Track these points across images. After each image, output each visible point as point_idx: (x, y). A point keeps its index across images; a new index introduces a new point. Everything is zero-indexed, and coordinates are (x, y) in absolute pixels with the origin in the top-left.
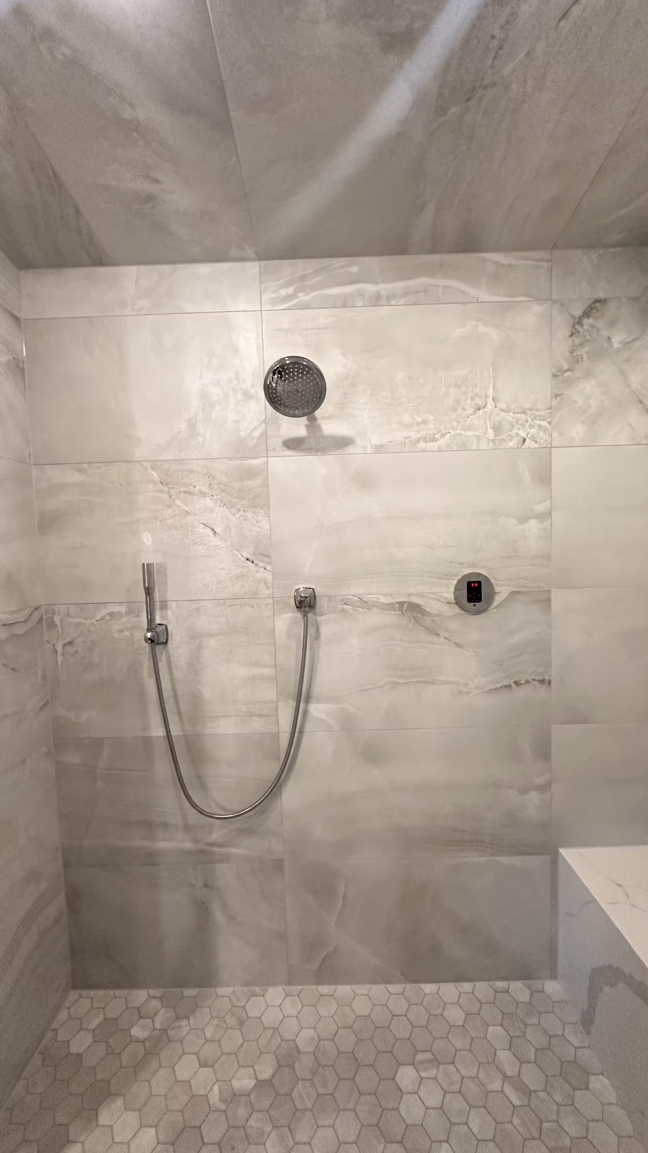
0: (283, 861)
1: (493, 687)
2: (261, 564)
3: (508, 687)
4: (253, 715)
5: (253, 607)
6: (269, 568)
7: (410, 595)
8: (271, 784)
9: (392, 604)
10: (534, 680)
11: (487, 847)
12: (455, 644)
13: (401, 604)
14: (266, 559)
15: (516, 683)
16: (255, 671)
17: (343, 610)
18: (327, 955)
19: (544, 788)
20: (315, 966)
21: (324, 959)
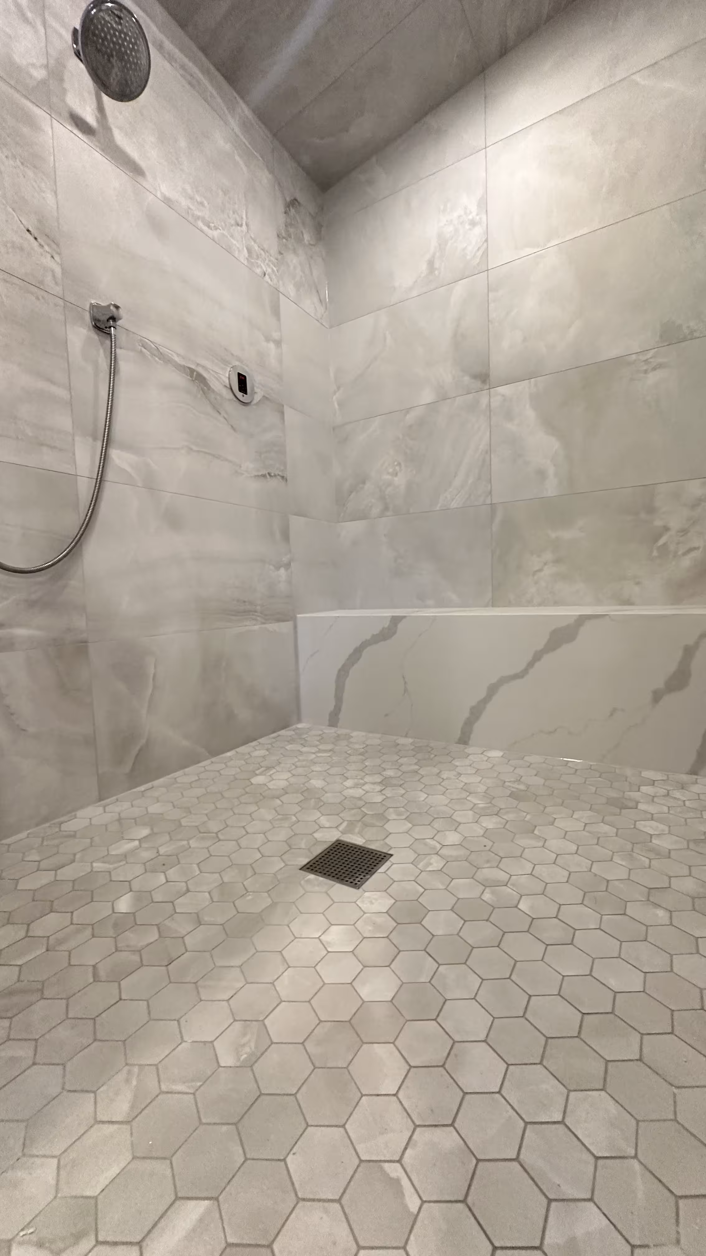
0: (86, 642)
1: (256, 474)
2: (46, 248)
3: (264, 476)
4: (42, 444)
5: (38, 298)
6: (57, 258)
7: (198, 365)
8: (71, 540)
9: (184, 367)
10: (278, 475)
11: (259, 616)
12: (232, 426)
13: (192, 371)
14: (54, 246)
15: (269, 474)
16: (41, 385)
17: (141, 351)
18: (140, 750)
19: (287, 566)
20: (127, 768)
21: (137, 755)
